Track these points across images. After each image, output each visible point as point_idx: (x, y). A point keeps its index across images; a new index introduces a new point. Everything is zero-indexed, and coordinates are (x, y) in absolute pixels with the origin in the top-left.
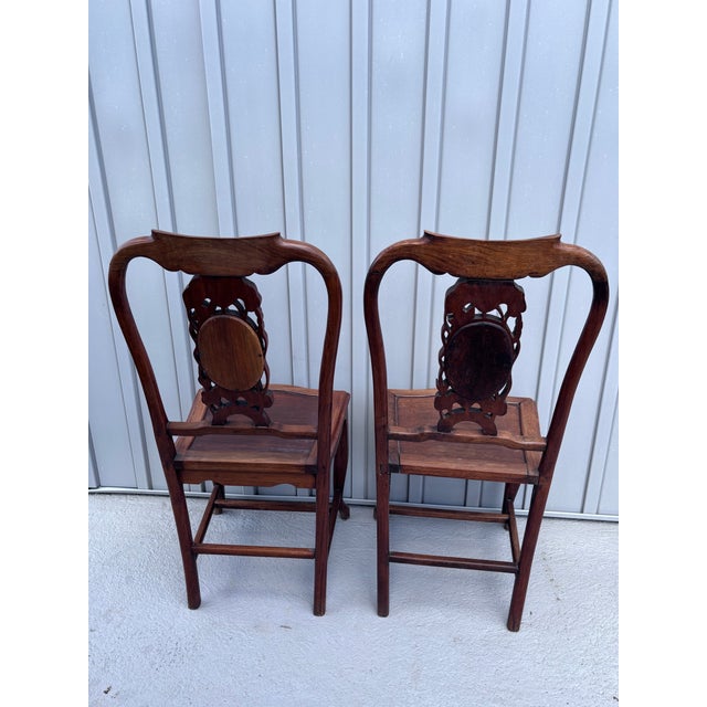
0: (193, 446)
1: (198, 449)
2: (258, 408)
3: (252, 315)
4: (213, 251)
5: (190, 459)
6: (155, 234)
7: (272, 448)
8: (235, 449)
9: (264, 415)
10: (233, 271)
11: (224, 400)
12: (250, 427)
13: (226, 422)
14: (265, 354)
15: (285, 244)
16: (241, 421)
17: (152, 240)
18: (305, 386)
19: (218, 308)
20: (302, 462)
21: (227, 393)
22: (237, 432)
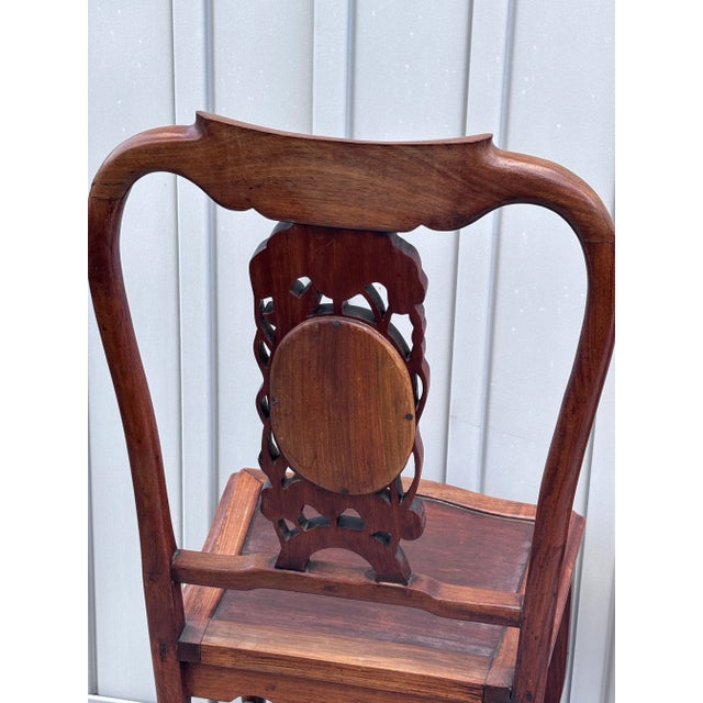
0: (221, 611)
1: (232, 618)
2: (387, 540)
3: (402, 323)
4: (334, 170)
5: (215, 641)
6: (203, 122)
7: (404, 635)
8: (318, 628)
9: (399, 557)
10: (370, 218)
11: (310, 513)
12: (363, 579)
13: (309, 565)
14: (419, 414)
15: (503, 163)
16: (342, 563)
17: (194, 135)
18: (474, 488)
19: (325, 300)
20: (476, 677)
21: (321, 497)
22: (330, 588)
